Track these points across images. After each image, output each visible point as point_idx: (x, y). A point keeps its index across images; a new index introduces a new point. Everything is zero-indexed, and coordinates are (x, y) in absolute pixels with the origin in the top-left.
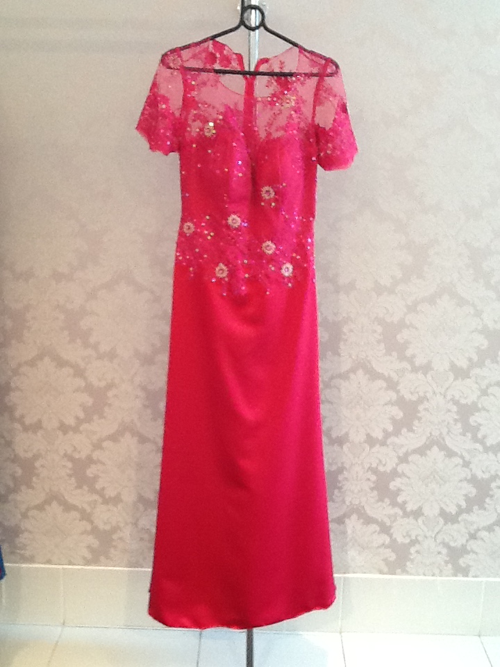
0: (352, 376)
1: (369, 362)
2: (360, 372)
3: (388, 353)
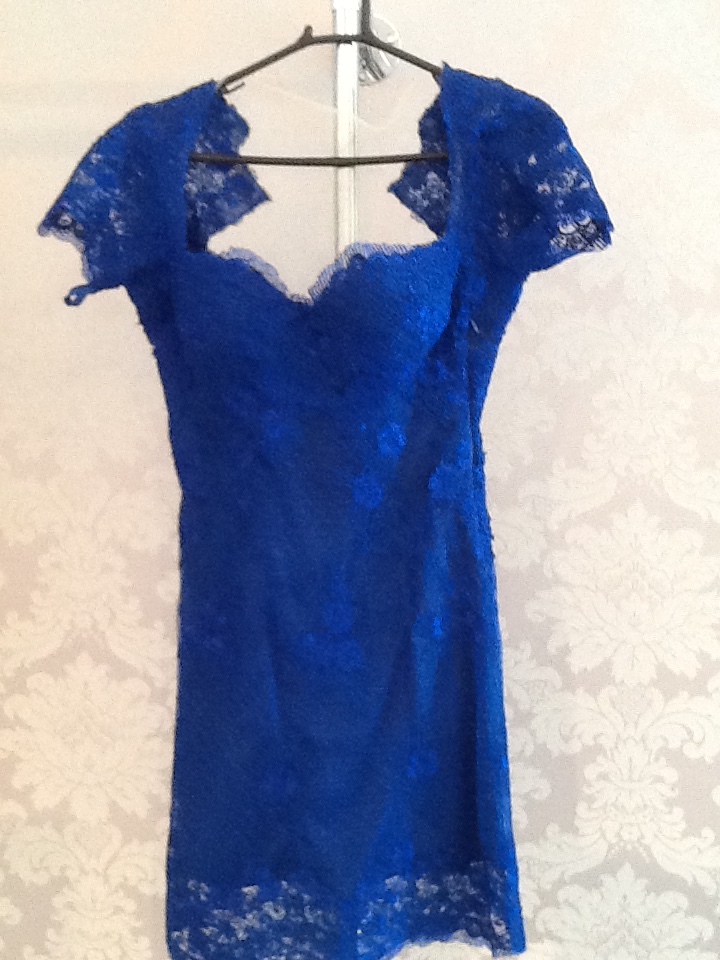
0: (607, 879)
1: (647, 848)
2: (626, 872)
3: (692, 830)
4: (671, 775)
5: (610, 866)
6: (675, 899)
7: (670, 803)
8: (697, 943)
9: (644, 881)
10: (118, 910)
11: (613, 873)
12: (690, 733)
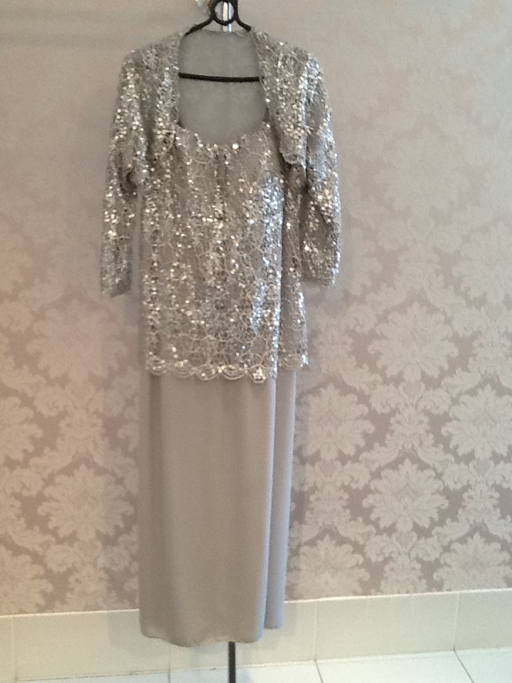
0: (322, 391)
1: (340, 376)
2: (331, 387)
3: (359, 366)
4: (350, 341)
5: (324, 385)
6: (352, 398)
7: (350, 354)
8: (363, 417)
9: (338, 391)
10: (94, 425)
11: (325, 388)
12: (357, 321)
